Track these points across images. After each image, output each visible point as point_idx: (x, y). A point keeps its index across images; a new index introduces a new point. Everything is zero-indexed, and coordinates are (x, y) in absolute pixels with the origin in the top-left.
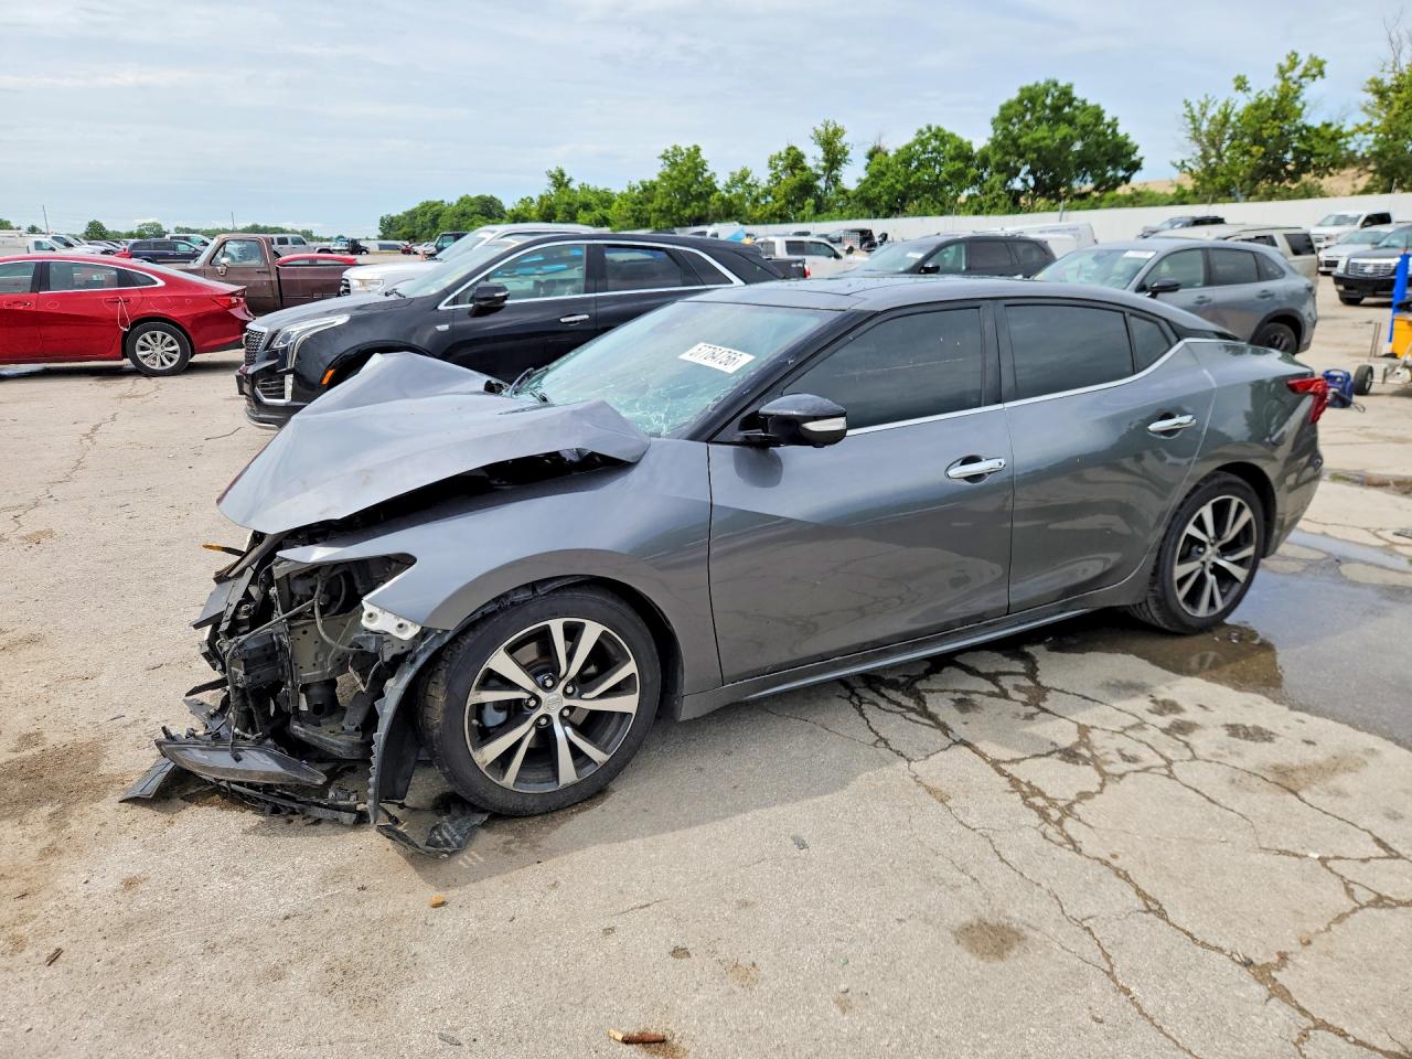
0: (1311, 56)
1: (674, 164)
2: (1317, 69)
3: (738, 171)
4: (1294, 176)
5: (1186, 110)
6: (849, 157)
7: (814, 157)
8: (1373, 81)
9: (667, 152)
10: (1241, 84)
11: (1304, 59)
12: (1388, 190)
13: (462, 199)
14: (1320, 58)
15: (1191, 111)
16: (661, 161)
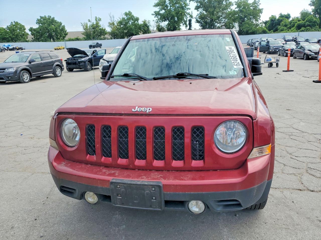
0: (99, 17)
2: (100, 20)
4: (100, 36)
5: (82, 24)
8: (109, 22)
10: (89, 21)
11: (97, 17)
12: (114, 39)
14: (100, 18)
15: (82, 25)
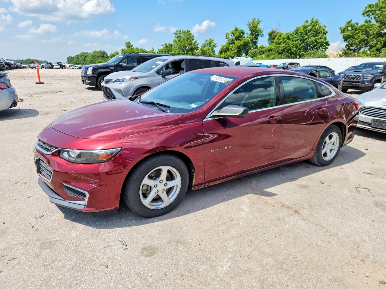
1: (179, 37)
3: (208, 39)
6: (263, 33)
7: (247, 33)
9: (177, 31)
13: (94, 52)
16: (175, 35)
